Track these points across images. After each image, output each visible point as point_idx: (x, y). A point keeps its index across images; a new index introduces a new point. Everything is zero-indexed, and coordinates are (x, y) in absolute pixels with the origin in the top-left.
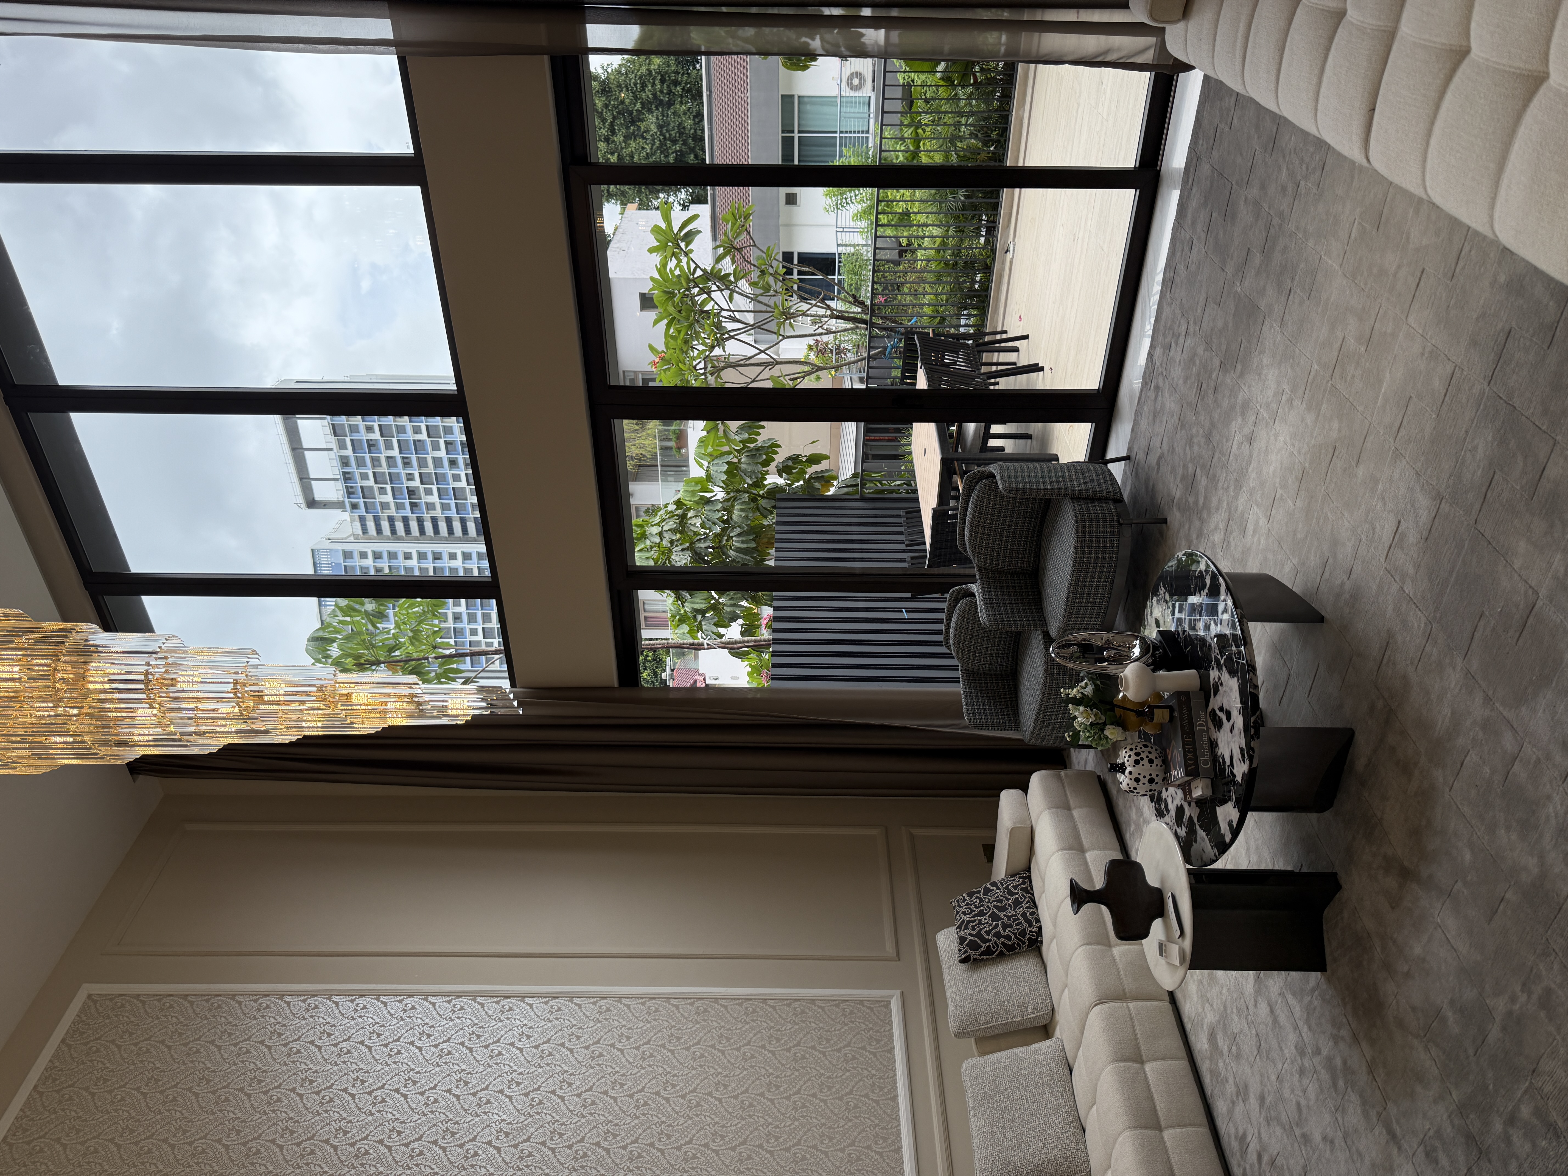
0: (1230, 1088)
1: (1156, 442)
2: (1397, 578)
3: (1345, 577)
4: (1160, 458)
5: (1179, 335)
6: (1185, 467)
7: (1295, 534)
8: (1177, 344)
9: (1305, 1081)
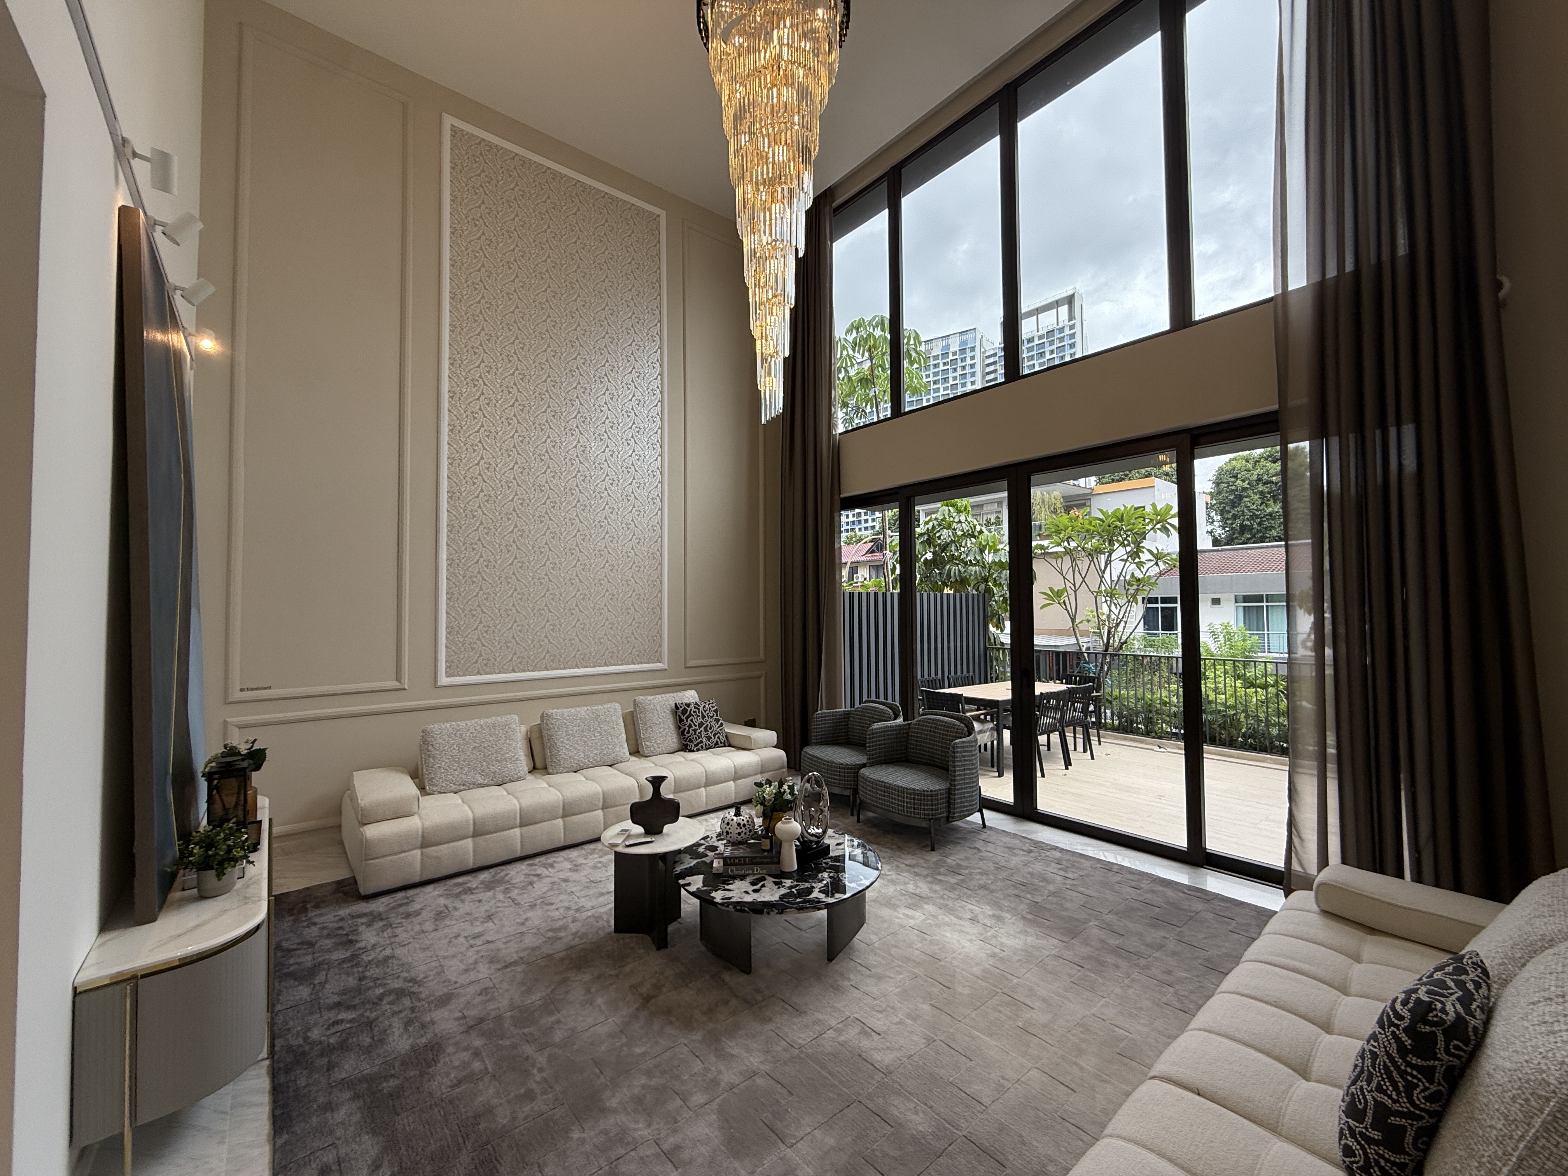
0: (581, 861)
1: (990, 847)
2: (840, 1026)
3: (853, 983)
4: (979, 849)
5: (1066, 872)
6: (967, 868)
7: (895, 946)
8: (1059, 869)
9: (562, 910)
